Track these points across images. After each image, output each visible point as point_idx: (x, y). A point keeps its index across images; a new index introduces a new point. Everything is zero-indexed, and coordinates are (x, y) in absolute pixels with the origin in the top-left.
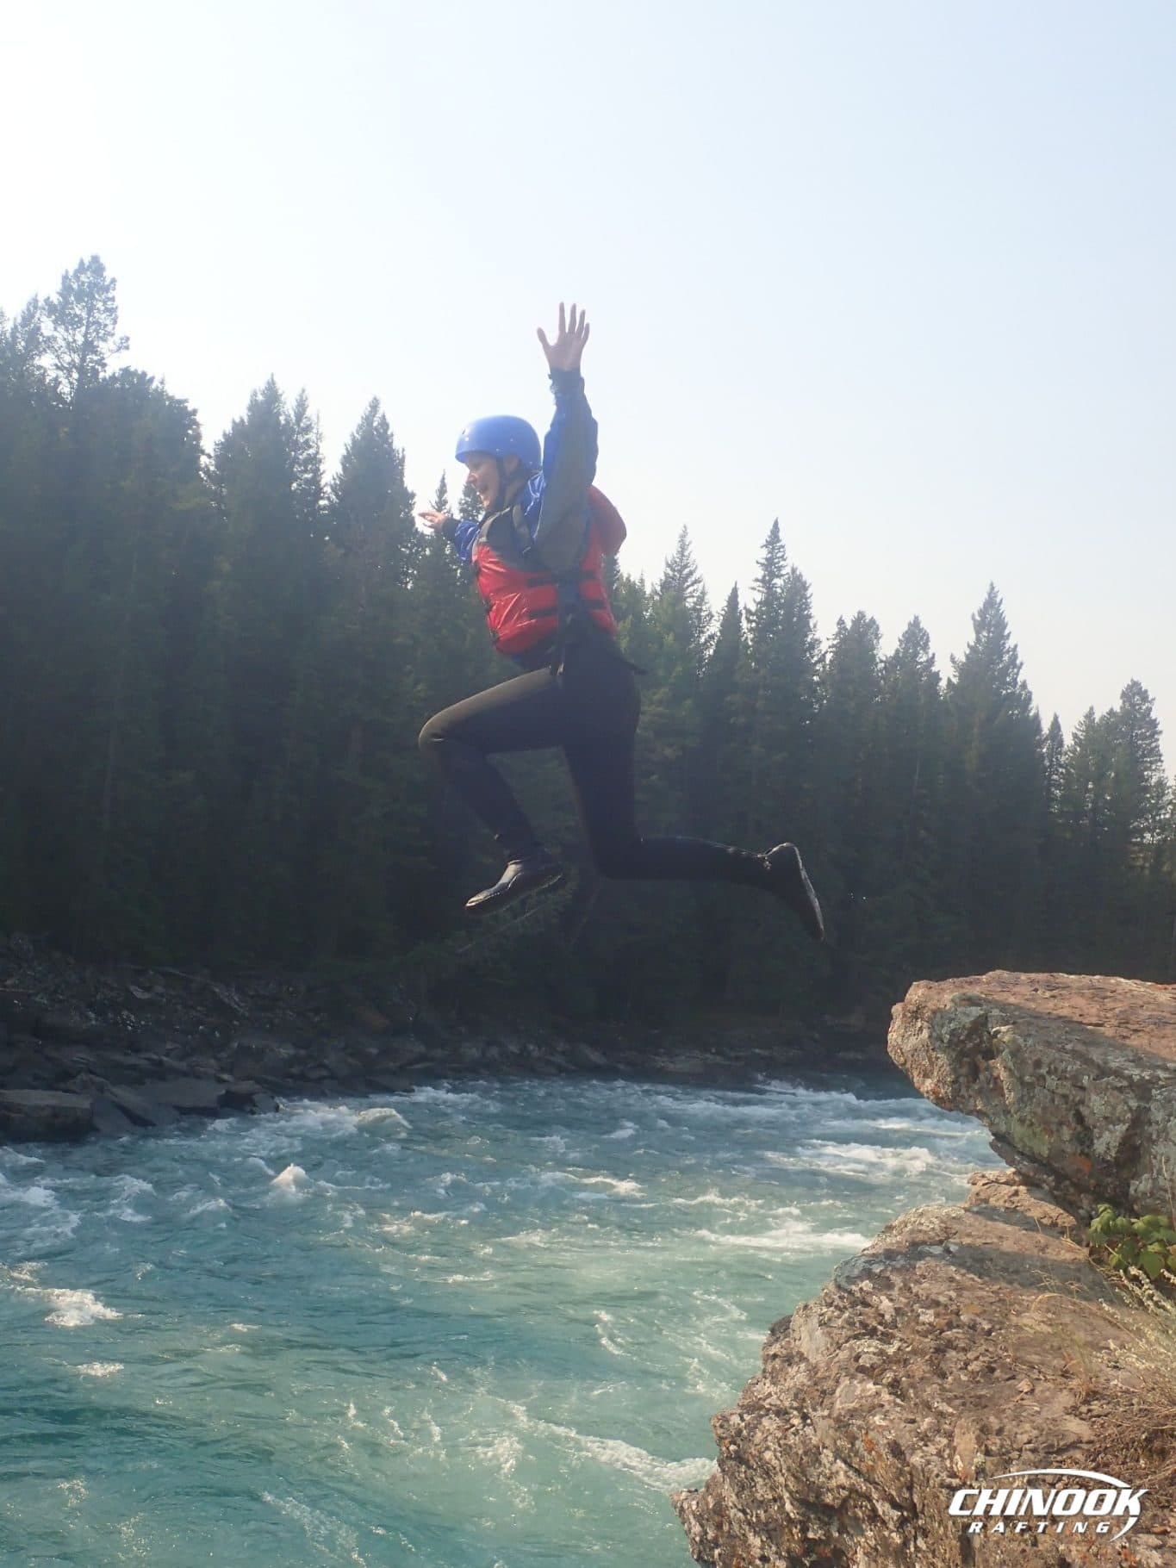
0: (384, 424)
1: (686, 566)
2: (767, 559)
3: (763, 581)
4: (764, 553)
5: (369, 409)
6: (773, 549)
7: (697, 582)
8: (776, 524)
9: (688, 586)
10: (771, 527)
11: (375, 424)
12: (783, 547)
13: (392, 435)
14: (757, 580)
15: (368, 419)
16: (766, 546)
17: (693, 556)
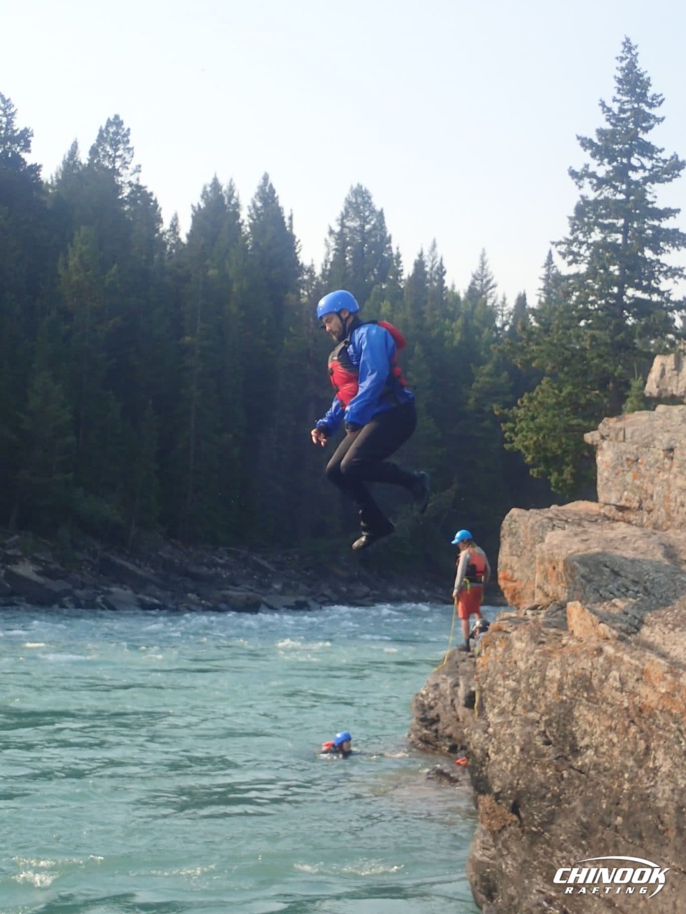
0: (273, 191)
1: (486, 276)
2: (546, 275)
3: (544, 290)
4: (544, 271)
5: (262, 181)
6: (549, 268)
7: (494, 286)
8: (550, 252)
9: (488, 290)
10: (547, 254)
11: (267, 191)
12: (555, 267)
13: (278, 197)
14: (540, 289)
15: (262, 189)
16: (545, 267)
17: (490, 270)
